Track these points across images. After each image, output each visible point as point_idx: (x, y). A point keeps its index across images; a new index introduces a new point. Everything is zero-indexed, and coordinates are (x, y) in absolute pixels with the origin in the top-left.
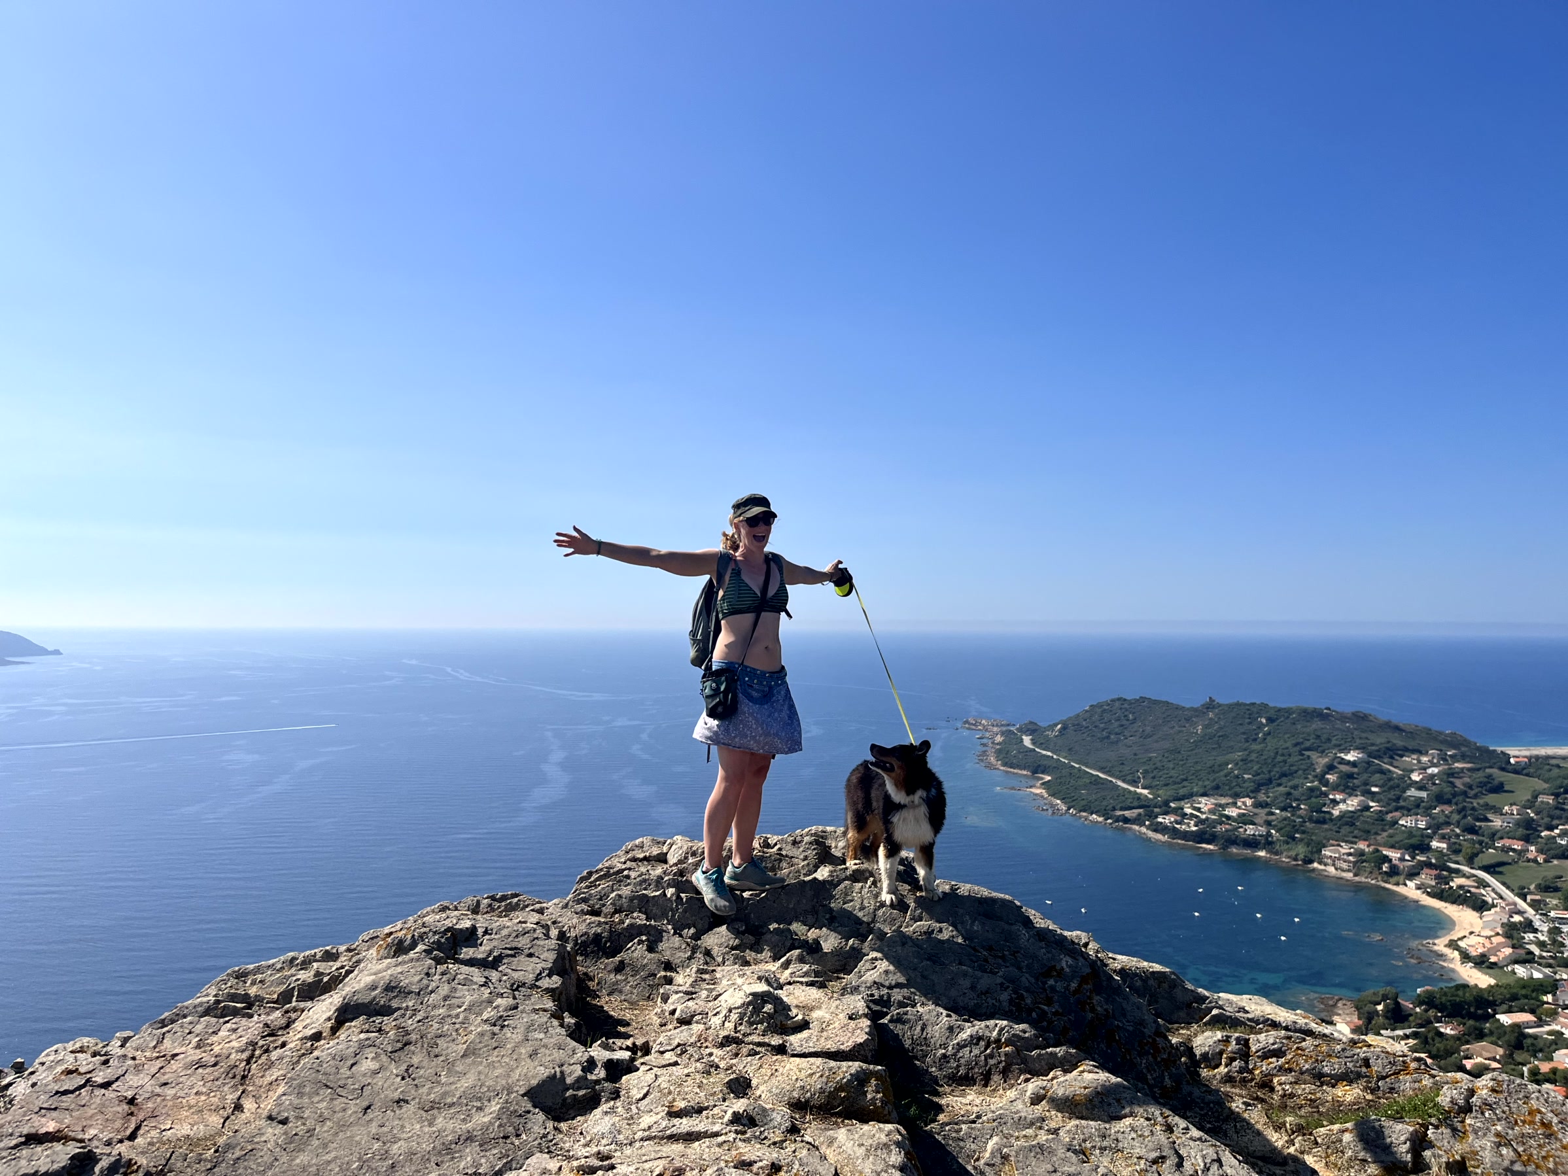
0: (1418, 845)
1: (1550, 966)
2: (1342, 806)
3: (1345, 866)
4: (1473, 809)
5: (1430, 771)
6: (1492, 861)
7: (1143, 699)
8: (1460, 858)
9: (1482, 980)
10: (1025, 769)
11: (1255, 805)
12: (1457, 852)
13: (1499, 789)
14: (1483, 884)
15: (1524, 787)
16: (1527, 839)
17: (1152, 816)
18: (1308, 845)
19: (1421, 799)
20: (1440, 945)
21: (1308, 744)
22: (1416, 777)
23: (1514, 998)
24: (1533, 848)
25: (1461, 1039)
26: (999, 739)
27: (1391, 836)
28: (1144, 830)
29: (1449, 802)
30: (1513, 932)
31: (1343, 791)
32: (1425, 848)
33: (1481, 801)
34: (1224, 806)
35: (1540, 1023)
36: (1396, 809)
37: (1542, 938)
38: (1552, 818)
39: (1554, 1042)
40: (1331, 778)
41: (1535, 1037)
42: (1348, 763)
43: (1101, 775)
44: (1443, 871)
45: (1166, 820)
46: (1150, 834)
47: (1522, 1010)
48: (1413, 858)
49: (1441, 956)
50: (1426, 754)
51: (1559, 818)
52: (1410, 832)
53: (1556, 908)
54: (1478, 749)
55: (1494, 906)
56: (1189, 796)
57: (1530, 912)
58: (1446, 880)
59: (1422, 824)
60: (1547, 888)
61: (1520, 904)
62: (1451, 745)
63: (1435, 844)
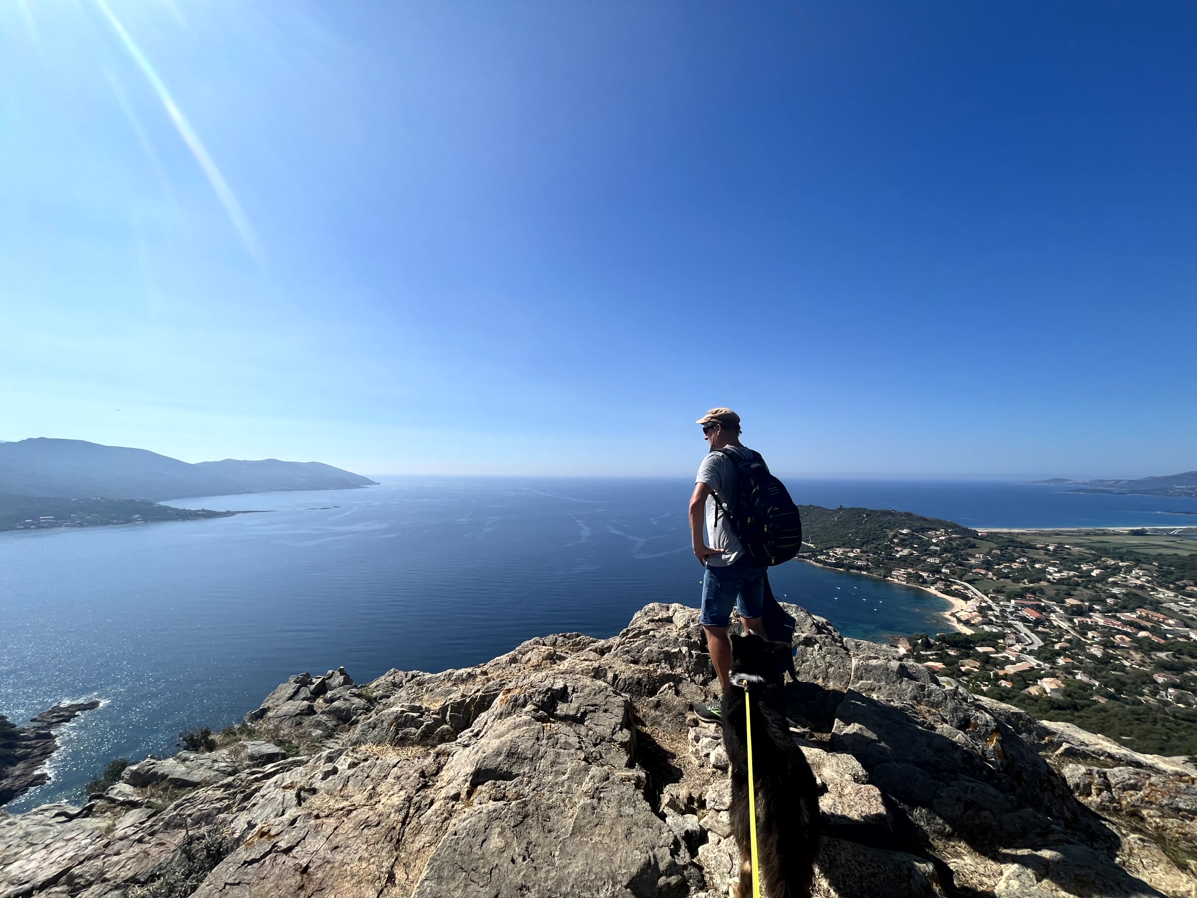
0: (936, 570)
1: (1000, 626)
2: (901, 553)
3: (902, 579)
4: (962, 555)
5: (941, 538)
6: (972, 578)
7: (811, 506)
8: (955, 577)
9: (968, 631)
11: (861, 552)
12: (954, 574)
13: (973, 546)
14: (966, 588)
15: (986, 546)
16: (988, 569)
17: (815, 556)
18: (885, 570)
19: (937, 551)
20: (947, 615)
21: (885, 526)
22: (934, 541)
23: (984, 640)
24: (990, 573)
25: (958, 658)
27: (923, 566)
28: (811, 561)
29: (950, 552)
30: (982, 610)
31: (901, 547)
32: (940, 572)
33: (965, 552)
34: (847, 552)
35: (997, 652)
36: (926, 555)
37: (997, 614)
38: (1000, 560)
39: (1005, 661)
41: (995, 658)
42: (903, 534)
44: (948, 582)
45: (822, 557)
46: (815, 563)
47: (988, 646)
48: (933, 576)
49: (948, 620)
50: (939, 531)
51: (1003, 560)
52: (932, 565)
53: (1003, 600)
54: (963, 529)
55: (972, 598)
56: (832, 548)
57: (990, 602)
58: (949, 586)
59: (937, 561)
60: (998, 591)
61: (986, 598)
62: (950, 527)
63: (943, 570)
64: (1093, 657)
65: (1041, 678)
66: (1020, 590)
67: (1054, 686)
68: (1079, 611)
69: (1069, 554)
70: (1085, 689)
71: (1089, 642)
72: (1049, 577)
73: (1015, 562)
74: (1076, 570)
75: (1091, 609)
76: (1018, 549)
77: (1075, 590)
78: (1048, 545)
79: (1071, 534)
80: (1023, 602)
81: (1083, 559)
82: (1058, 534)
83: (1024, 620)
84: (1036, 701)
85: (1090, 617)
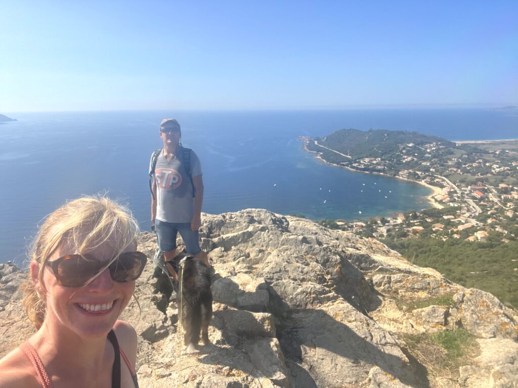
0: (426, 170)
1: (459, 203)
2: (406, 160)
3: (405, 176)
4: (444, 159)
5: (433, 149)
6: (448, 174)
7: (351, 129)
8: (438, 173)
9: (440, 207)
10: (314, 151)
11: (381, 160)
13: (452, 153)
14: (443, 180)
15: (459, 153)
16: (458, 168)
17: (352, 164)
18: (395, 171)
19: (429, 157)
20: (429, 198)
21: (398, 142)
22: (428, 151)
23: (449, 211)
24: (459, 170)
25: (432, 223)
26: (308, 142)
27: (419, 168)
28: (349, 168)
29: (437, 158)
30: (450, 194)
31: (407, 155)
32: (428, 171)
33: (446, 157)
34: (372, 161)
35: (455, 218)
36: (422, 160)
37: (459, 195)
38: (466, 161)
39: (459, 223)
40: (404, 151)
41: (453, 222)
42: (409, 147)
43: (337, 152)
44: (432, 177)
45: (355, 165)
46: (351, 169)
47: (451, 215)
48: (425, 174)
49: (429, 201)
50: (432, 144)
51: (468, 161)
52: (425, 166)
53: (464, 187)
54: (448, 142)
55: (446, 186)
56: (362, 158)
57: (456, 188)
58: (434, 180)
59: (428, 164)
60: (462, 181)
61: (454, 186)
62: (439, 141)
63: (431, 170)
64: (508, 217)
65: (476, 231)
66: (475, 180)
67: (483, 236)
68: (506, 191)
69: (507, 156)
70: (499, 236)
71: (507, 209)
72: (493, 171)
73: (475, 162)
74: (509, 166)
75: (512, 190)
76: (478, 154)
77: (506, 178)
78: (496, 151)
79: (511, 143)
80: (475, 187)
81: (514, 159)
82: (503, 143)
83: (474, 198)
84: (472, 244)
85: (511, 194)
